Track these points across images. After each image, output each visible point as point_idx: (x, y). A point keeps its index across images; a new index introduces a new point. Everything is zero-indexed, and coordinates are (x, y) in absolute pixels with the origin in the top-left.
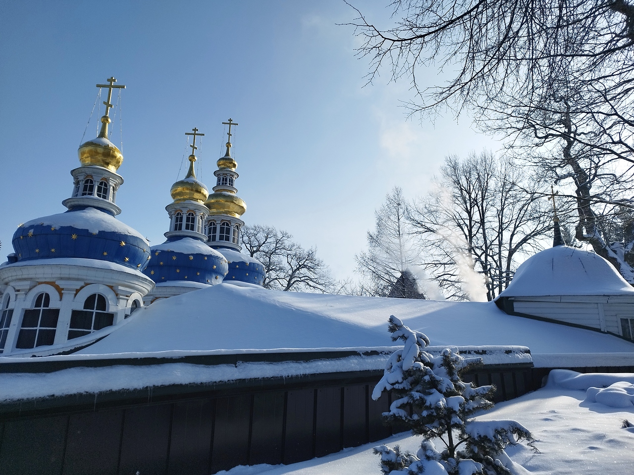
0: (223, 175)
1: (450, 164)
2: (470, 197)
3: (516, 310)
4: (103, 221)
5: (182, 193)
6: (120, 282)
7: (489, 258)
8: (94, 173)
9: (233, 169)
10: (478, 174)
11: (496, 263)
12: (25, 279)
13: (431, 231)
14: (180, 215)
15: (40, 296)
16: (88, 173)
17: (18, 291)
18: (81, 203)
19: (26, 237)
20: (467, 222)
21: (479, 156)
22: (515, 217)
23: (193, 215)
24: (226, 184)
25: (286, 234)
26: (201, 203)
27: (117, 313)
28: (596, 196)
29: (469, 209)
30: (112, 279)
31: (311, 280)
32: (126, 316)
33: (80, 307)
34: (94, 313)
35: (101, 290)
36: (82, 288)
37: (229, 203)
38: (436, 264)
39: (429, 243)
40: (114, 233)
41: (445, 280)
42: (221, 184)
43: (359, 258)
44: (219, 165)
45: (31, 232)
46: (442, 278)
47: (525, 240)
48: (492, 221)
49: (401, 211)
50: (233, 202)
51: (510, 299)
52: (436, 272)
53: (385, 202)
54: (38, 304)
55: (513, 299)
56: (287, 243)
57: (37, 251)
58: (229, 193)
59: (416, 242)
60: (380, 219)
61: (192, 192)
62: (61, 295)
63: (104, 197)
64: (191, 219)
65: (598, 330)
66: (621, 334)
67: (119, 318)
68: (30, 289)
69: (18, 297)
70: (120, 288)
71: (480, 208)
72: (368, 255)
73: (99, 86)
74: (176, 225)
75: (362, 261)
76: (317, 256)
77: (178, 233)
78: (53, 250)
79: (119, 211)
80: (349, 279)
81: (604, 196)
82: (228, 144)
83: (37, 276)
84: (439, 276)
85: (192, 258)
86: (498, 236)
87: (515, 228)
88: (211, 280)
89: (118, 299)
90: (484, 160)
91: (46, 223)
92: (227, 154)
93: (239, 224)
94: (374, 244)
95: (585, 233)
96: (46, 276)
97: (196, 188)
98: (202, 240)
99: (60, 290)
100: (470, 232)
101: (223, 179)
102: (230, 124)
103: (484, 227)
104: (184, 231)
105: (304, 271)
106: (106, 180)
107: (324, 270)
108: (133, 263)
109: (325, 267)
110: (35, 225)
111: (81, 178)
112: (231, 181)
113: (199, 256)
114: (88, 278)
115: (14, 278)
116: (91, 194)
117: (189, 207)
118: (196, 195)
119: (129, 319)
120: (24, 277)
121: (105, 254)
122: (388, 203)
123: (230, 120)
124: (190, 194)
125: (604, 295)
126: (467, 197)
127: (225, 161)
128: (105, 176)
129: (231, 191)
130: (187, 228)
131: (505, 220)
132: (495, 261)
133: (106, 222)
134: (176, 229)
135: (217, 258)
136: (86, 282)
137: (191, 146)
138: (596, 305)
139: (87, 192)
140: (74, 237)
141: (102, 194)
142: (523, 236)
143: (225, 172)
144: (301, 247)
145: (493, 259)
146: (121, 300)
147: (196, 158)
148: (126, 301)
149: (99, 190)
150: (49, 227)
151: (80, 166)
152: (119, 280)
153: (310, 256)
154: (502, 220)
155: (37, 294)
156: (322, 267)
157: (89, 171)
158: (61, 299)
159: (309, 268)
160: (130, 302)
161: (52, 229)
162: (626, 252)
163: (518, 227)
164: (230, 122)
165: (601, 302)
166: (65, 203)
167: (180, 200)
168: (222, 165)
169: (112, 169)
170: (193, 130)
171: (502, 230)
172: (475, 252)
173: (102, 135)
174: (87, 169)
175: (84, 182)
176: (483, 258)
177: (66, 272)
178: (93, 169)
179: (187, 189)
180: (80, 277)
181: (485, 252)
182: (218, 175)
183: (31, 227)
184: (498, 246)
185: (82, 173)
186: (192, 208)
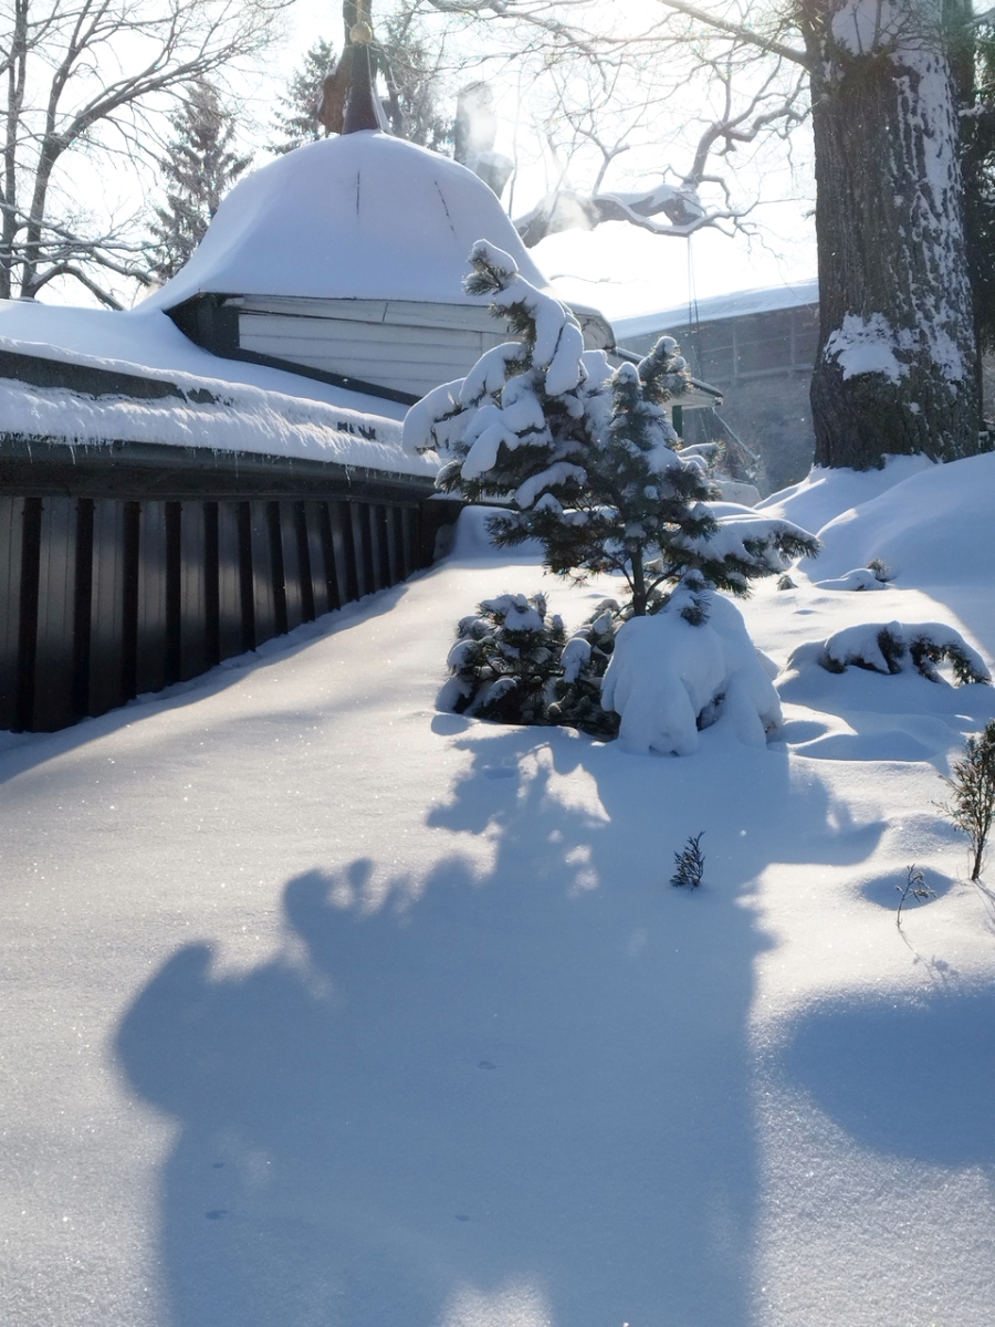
47: (100, 109)
51: (229, 302)
55: (238, 302)
87: (73, 53)
138: (476, 341)
142: (98, 89)
163: (82, 44)
171: (24, 48)
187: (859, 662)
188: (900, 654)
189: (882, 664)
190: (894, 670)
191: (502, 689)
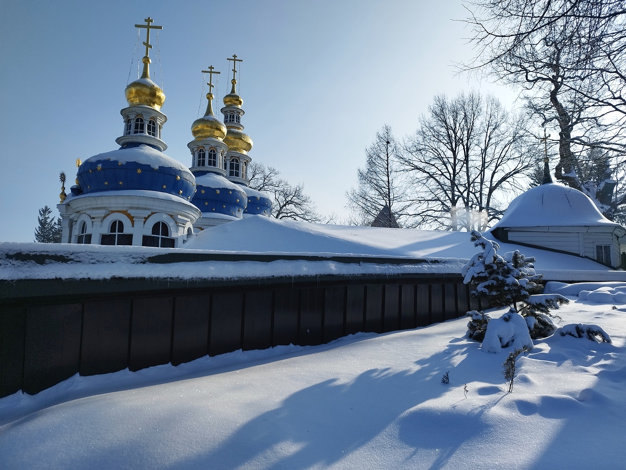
0: (230, 112)
1: (438, 103)
2: (455, 137)
3: (510, 239)
4: (161, 157)
5: (204, 130)
6: (178, 212)
7: (471, 195)
8: (144, 112)
9: (239, 106)
10: (465, 113)
11: (477, 200)
12: (99, 208)
13: (418, 169)
14: (203, 151)
15: (115, 223)
16: (138, 112)
17: (94, 218)
18: (135, 140)
19: (95, 170)
20: (452, 161)
21: (467, 96)
22: (497, 156)
23: (214, 152)
24: (233, 121)
25: (274, 170)
26: (221, 140)
27: (177, 239)
28: (577, 138)
29: (454, 147)
30: (172, 209)
31: (297, 215)
32: (184, 241)
33: (149, 233)
34: (160, 238)
35: (164, 218)
36: (149, 216)
37: (238, 140)
38: (420, 201)
39: (417, 181)
40: (171, 168)
41: (428, 216)
42: (228, 121)
43: (350, 195)
44: (225, 102)
45: (100, 166)
46: (425, 214)
47: (504, 179)
48: (475, 161)
49: (390, 149)
50: (241, 139)
51: (505, 229)
52: (419, 208)
53: (375, 139)
54: (113, 229)
55: (508, 229)
56: (274, 179)
57: (106, 183)
58: (237, 130)
59: (403, 179)
60: (371, 157)
61: (213, 130)
62: (133, 222)
63: (154, 135)
64: (212, 155)
65: (578, 255)
66: (596, 258)
67: (180, 242)
68: (104, 217)
69: (94, 223)
70: (179, 217)
71: (465, 147)
72: (358, 191)
73: (137, 26)
74: (199, 161)
75: (352, 197)
76: (304, 193)
77: (201, 169)
78: (121, 183)
79: (165, 148)
80: (335, 216)
81: (583, 139)
82: (234, 81)
83: (111, 206)
84: (424, 212)
85: (218, 192)
86: (481, 173)
87: (496, 167)
88: (235, 212)
89: (178, 226)
90: (472, 100)
91: (113, 159)
92: (233, 91)
93: (247, 160)
94: (364, 181)
95: (563, 172)
96: (118, 206)
97: (215, 126)
98: (223, 176)
99: (131, 218)
100: (454, 170)
101: (231, 116)
102: (235, 60)
103: (467, 165)
104: (207, 167)
105: (290, 207)
106: (154, 119)
107: (311, 206)
108: (185, 195)
109: (312, 203)
110: (102, 160)
111: (132, 117)
112: (238, 118)
113: (225, 190)
114: (154, 208)
115: (89, 207)
116: (143, 132)
117: (210, 144)
118: (217, 133)
119: (187, 244)
120: (98, 206)
121: (165, 187)
122: (378, 141)
123: (235, 56)
124: (210, 131)
125: (585, 226)
126: (453, 136)
127: (231, 98)
128: (153, 115)
129: (239, 128)
130: (210, 164)
131: (488, 159)
132: (476, 198)
133: (163, 158)
134: (199, 165)
135: (239, 192)
136: (153, 211)
137: (208, 84)
138: (577, 235)
139: (139, 130)
140: (139, 171)
141: (151, 132)
142: (503, 175)
143: (233, 109)
144: (288, 183)
145: (475, 196)
146: (180, 228)
147: (213, 96)
148: (183, 228)
149: (149, 128)
150: (116, 162)
151: (128, 106)
152: (178, 210)
153: (297, 193)
154: (485, 159)
155: (111, 221)
156: (308, 204)
157: (139, 111)
158: (133, 226)
159: (296, 204)
160: (186, 229)
161: (120, 164)
162: (598, 190)
163: (499, 165)
164: (235, 59)
165: (582, 231)
166: (118, 141)
167: (201, 137)
168: (229, 102)
169: (157, 107)
170: (209, 68)
171: (484, 169)
172: (458, 189)
173: (145, 75)
174: (137, 108)
175: (135, 121)
176: (465, 195)
177: (135, 202)
178: (143, 109)
179: (207, 126)
180: (147, 207)
181: (467, 189)
182: (225, 112)
183: (99, 162)
184: (480, 184)
185: (132, 112)
186: (213, 145)
187: (570, 334)
188: (583, 332)
189: (576, 335)
190: (580, 336)
191: (477, 333)
